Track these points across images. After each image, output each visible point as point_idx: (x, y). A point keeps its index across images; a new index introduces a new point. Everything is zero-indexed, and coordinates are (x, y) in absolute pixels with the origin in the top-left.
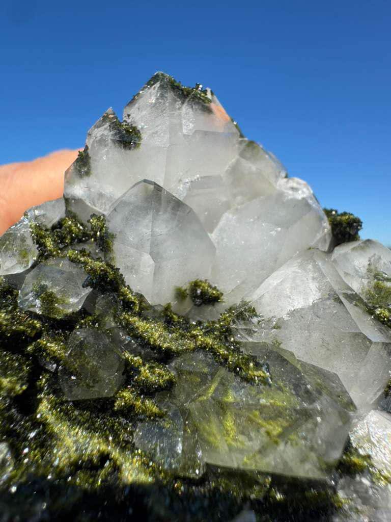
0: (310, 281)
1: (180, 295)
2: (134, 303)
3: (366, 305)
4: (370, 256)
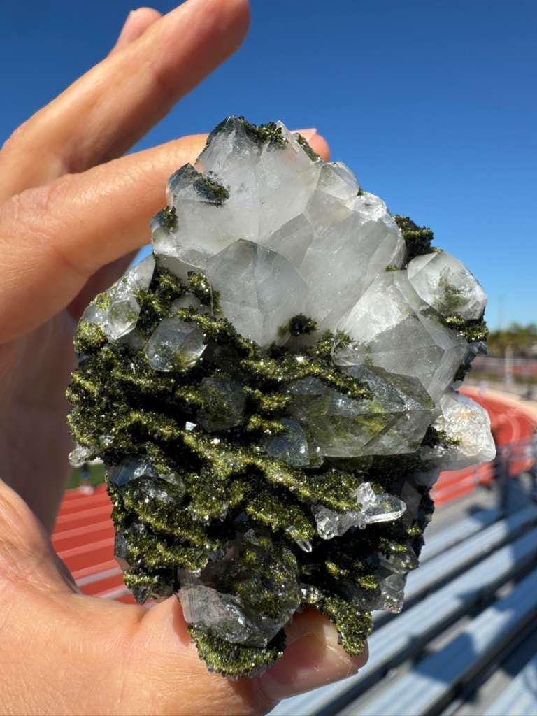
0: (391, 301)
1: (282, 332)
2: (249, 350)
3: (439, 315)
4: (441, 270)
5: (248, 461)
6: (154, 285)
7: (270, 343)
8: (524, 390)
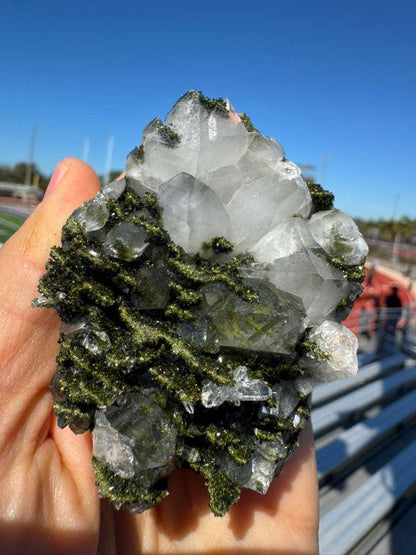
0: (292, 239)
2: (177, 253)
3: (327, 255)
4: (334, 222)
5: (161, 335)
6: (122, 198)
7: (195, 253)
8: (405, 269)
